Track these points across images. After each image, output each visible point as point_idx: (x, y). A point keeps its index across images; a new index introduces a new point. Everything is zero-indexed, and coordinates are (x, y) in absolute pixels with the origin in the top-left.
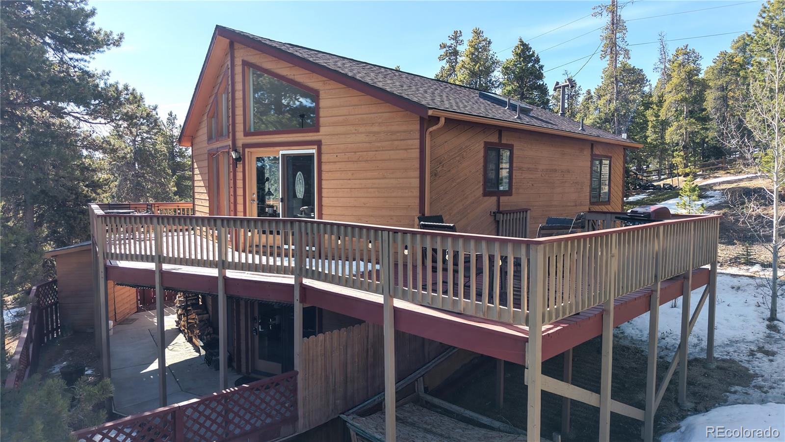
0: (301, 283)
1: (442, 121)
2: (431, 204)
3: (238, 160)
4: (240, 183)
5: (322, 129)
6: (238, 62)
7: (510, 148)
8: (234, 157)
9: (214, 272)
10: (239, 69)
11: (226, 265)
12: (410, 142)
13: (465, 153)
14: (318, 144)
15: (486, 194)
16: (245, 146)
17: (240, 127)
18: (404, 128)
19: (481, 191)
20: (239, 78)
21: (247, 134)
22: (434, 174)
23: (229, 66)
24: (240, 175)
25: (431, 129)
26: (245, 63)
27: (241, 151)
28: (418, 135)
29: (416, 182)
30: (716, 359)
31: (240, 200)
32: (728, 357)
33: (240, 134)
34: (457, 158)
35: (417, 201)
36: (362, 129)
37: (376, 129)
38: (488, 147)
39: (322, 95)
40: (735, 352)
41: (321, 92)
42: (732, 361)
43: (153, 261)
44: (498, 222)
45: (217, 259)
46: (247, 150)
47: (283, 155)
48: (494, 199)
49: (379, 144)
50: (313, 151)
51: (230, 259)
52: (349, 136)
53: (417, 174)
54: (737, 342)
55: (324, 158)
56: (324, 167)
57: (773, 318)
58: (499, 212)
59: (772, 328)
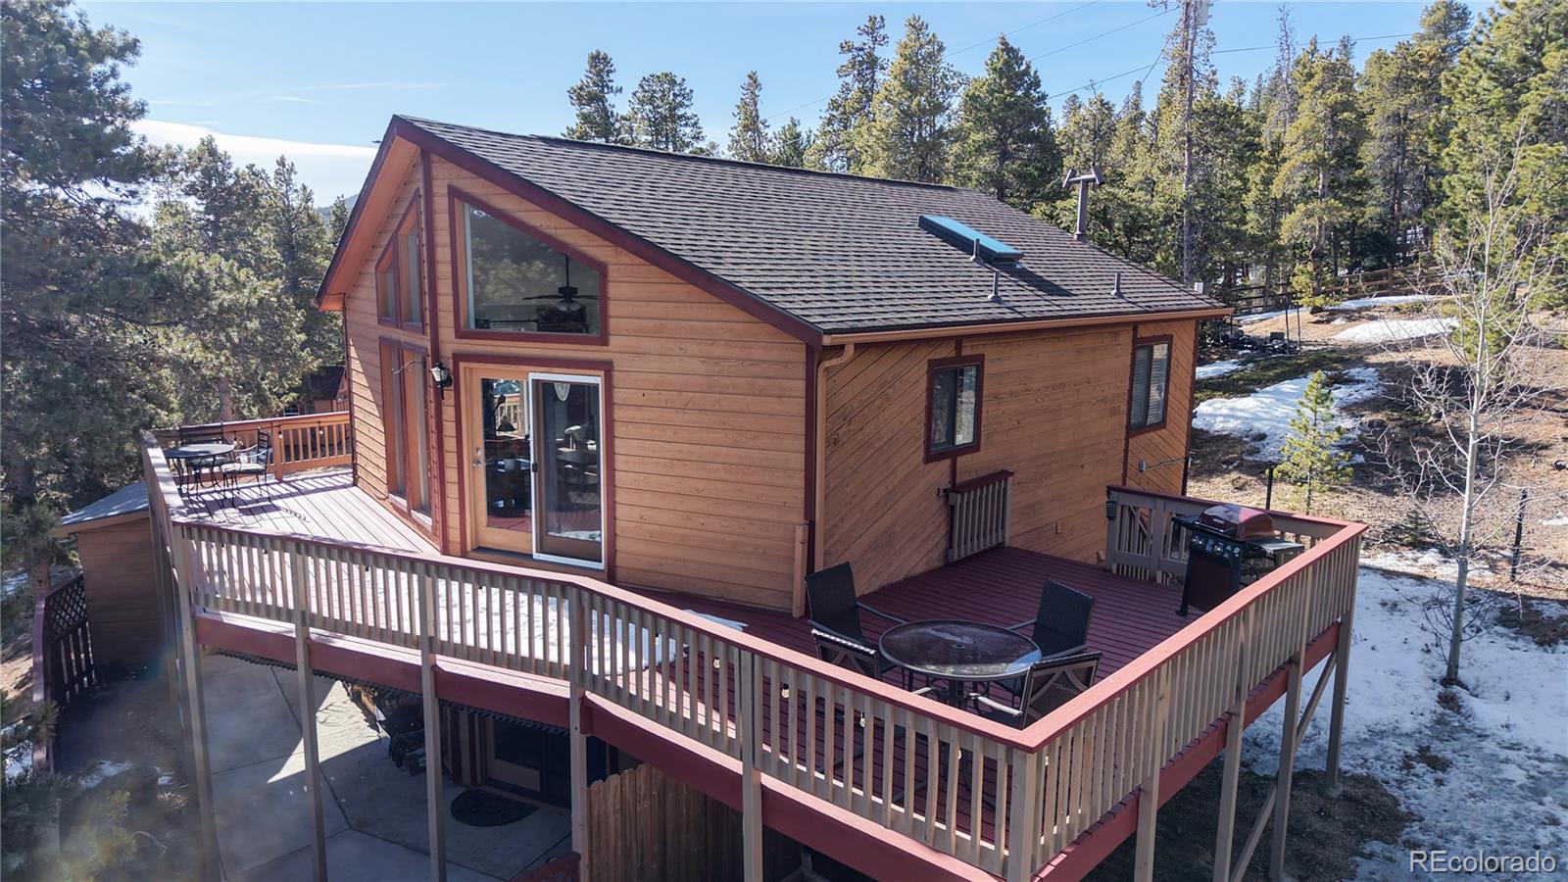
0: (584, 698)
1: (850, 350)
2: (826, 497)
3: (445, 383)
4: (449, 429)
5: (614, 340)
6: (440, 189)
7: (978, 362)
8: (438, 379)
9: (413, 657)
10: (441, 203)
11: (438, 647)
12: (788, 384)
13: (891, 390)
14: (607, 368)
15: (930, 457)
16: (458, 357)
17: (446, 319)
18: (776, 355)
19: (921, 455)
20: (442, 220)
21: (460, 334)
22: (833, 442)
23: (422, 192)
24: (449, 412)
25: (827, 364)
26: (454, 193)
27: (451, 367)
28: (802, 372)
29: (798, 460)
30: (1342, 774)
31: (451, 459)
32: (1363, 772)
33: (447, 333)
34: (877, 403)
35: (801, 495)
36: (693, 348)
37: (720, 351)
38: (935, 369)
39: (613, 273)
40: (1377, 758)
41: (610, 268)
42: (1369, 782)
43: (289, 620)
44: (953, 508)
45: (418, 632)
46: (462, 365)
47: (536, 382)
48: (946, 463)
49: (727, 381)
50: (596, 379)
51: (444, 636)
52: (666, 359)
53: (801, 444)
54: (1382, 734)
55: (619, 396)
56: (618, 414)
57: (1450, 679)
58: (955, 488)
59: (1447, 700)
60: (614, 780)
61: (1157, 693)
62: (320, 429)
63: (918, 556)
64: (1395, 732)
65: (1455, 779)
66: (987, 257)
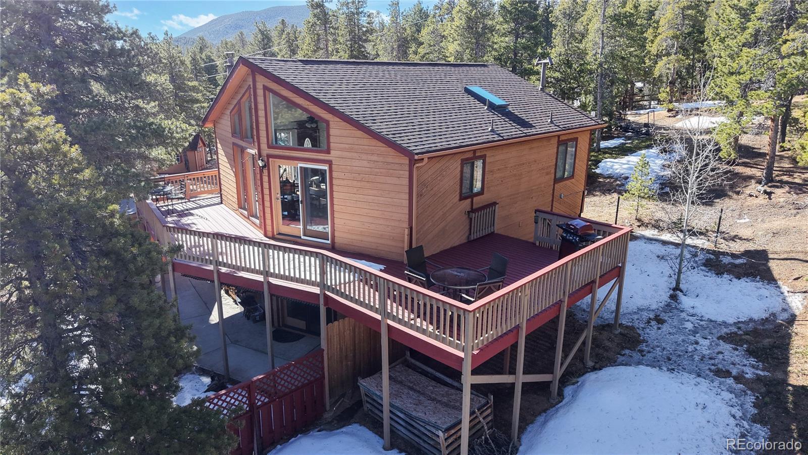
0: (325, 294)
1: (426, 160)
2: (417, 217)
3: (264, 167)
4: (266, 185)
5: (332, 152)
6: (260, 86)
7: (483, 157)
8: (261, 165)
9: (260, 278)
10: (260, 92)
11: (270, 275)
12: (402, 172)
13: (444, 173)
14: (330, 163)
15: (462, 198)
16: (269, 156)
17: (263, 140)
18: (397, 161)
19: (458, 197)
20: (261, 99)
21: (269, 147)
22: (420, 195)
23: (252, 86)
24: (265, 179)
25: (417, 165)
26: (265, 88)
27: (266, 160)
28: (407, 168)
29: (406, 203)
30: (621, 325)
31: (267, 198)
32: (631, 324)
33: (264, 146)
34: (439, 178)
35: (407, 216)
36: (364, 157)
37: (375, 158)
38: (464, 162)
39: (332, 125)
40: (638, 319)
41: (331, 122)
42: (632, 328)
43: (211, 264)
44: (471, 219)
45: (262, 269)
46: (270, 159)
47: (301, 167)
48: (469, 200)
49: (378, 170)
50: (325, 167)
51: (272, 271)
52: (354, 160)
53: (407, 196)
54: (642, 310)
55: (335, 174)
56: (335, 182)
57: (677, 288)
58: (473, 210)
59: (673, 297)
60: (336, 323)
61: (525, 293)
62: (205, 177)
63: (457, 238)
64: (648, 309)
65: (665, 328)
66: (492, 107)
